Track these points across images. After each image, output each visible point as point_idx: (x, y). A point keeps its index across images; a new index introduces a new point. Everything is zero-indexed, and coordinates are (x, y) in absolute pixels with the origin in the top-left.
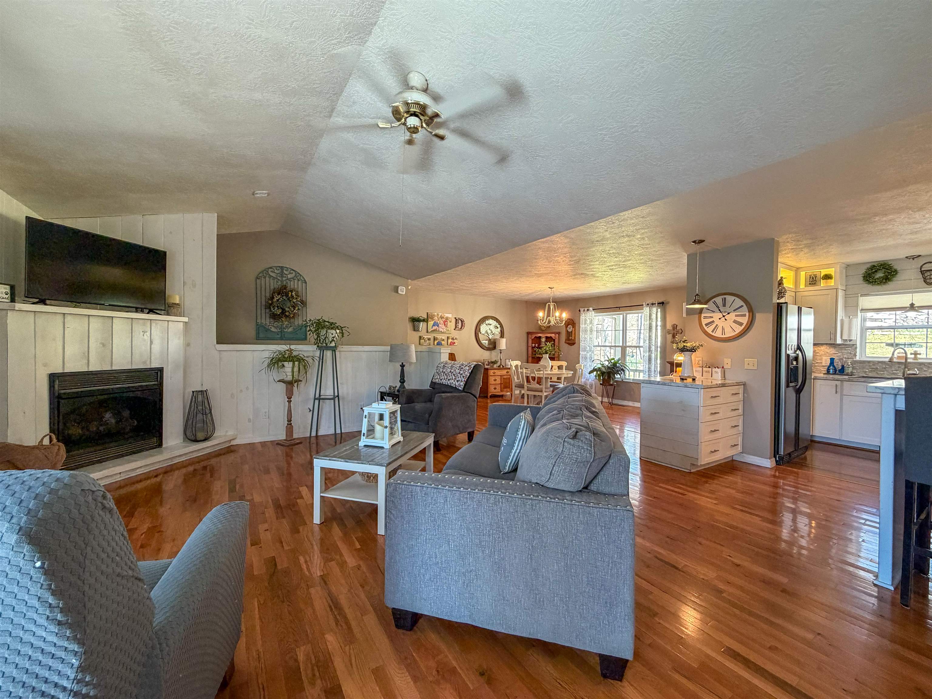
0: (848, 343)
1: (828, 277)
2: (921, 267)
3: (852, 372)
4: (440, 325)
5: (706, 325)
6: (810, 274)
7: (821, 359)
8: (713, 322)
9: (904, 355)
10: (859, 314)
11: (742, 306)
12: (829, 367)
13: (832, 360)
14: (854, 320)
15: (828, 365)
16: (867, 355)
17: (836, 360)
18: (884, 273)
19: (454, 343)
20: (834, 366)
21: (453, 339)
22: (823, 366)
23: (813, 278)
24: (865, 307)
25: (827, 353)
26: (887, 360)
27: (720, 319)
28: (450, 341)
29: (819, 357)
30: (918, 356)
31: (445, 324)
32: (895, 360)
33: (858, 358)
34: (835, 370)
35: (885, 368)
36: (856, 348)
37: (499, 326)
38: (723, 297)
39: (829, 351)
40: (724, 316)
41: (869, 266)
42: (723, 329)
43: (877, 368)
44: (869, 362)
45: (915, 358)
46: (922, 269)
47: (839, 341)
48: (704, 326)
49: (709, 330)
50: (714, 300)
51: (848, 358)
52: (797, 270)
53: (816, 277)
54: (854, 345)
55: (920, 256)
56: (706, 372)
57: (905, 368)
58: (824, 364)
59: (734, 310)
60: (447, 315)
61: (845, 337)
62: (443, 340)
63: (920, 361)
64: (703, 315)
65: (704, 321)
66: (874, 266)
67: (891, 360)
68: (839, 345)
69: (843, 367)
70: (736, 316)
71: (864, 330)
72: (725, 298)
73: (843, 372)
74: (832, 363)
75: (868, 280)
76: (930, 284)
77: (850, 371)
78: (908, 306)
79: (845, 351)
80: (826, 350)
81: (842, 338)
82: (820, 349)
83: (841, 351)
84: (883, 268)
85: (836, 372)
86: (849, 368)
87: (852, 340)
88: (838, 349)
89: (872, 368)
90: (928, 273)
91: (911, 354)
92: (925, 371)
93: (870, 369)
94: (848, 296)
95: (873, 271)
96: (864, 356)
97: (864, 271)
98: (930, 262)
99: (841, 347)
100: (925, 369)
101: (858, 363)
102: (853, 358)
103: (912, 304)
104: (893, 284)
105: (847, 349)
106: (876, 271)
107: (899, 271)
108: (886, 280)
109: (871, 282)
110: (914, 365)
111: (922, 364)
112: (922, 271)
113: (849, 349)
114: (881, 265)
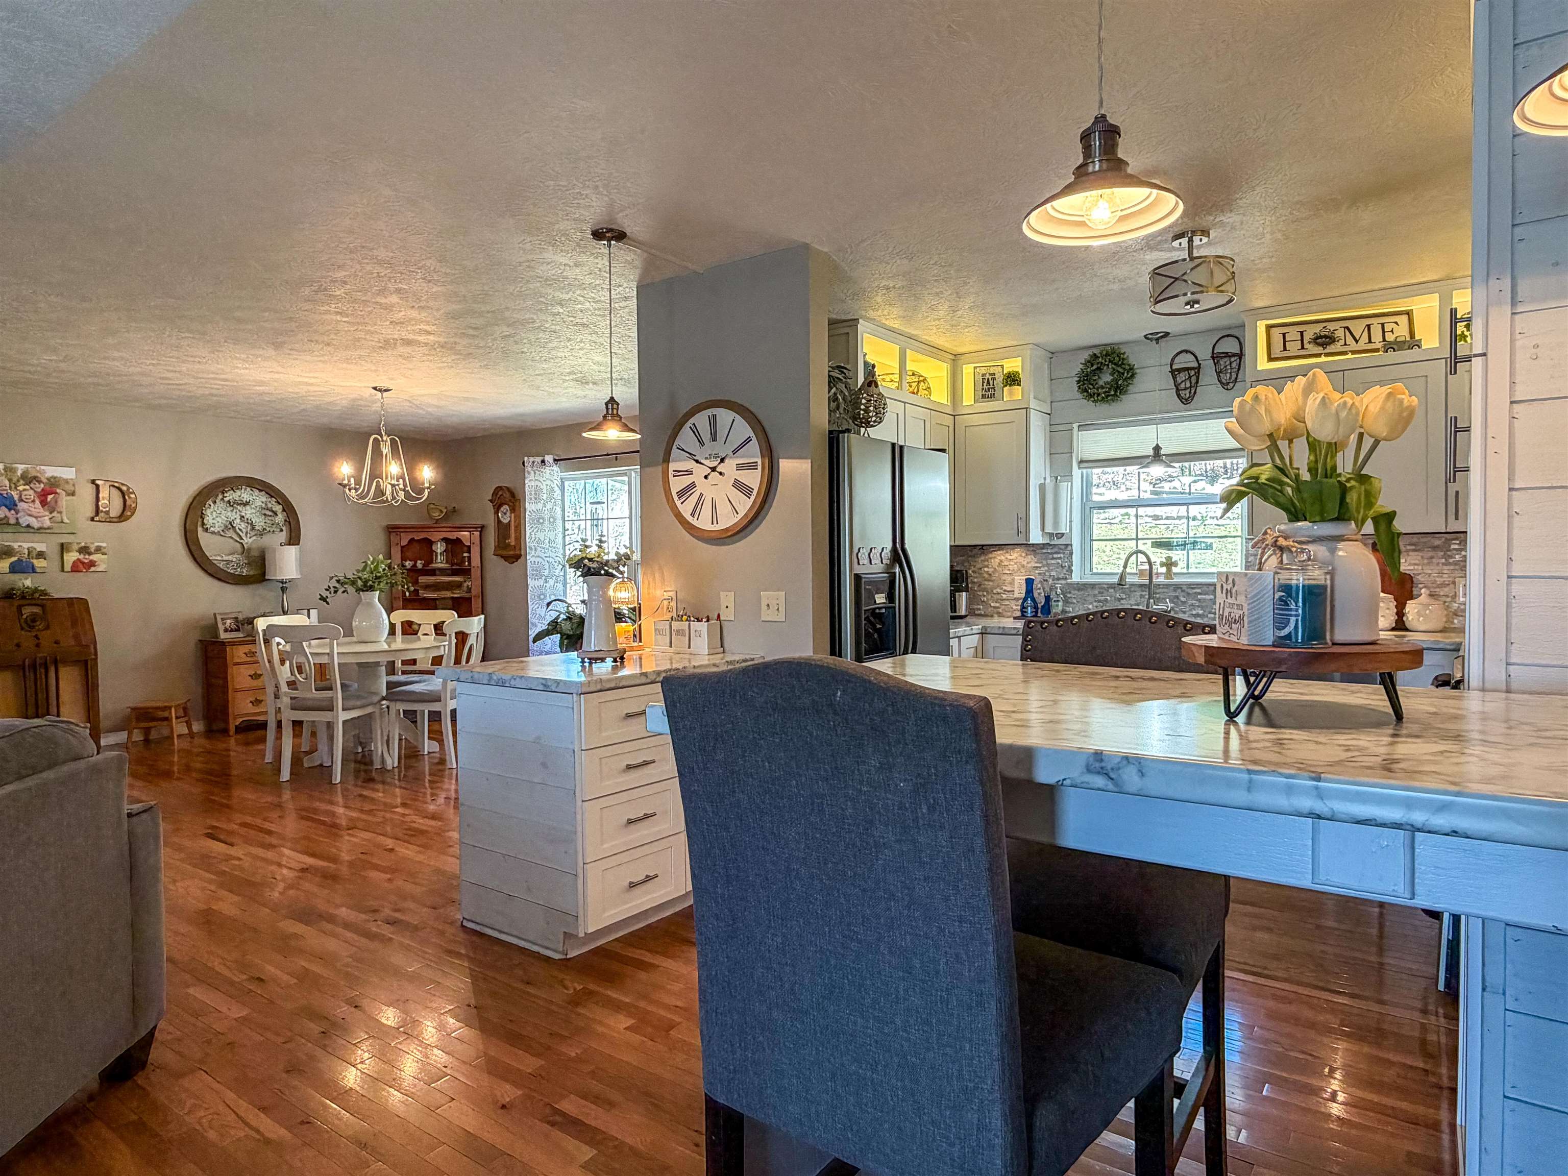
0: (1056, 542)
1: (1012, 379)
2: (1173, 360)
4: (21, 506)
5: (681, 494)
6: (983, 371)
7: (1012, 583)
8: (693, 485)
9: (1147, 567)
10: (1076, 472)
11: (748, 440)
12: (1025, 600)
13: (1029, 582)
14: (1064, 486)
15: (1023, 596)
16: (1095, 571)
17: (1037, 585)
18: (1112, 374)
19: (92, 564)
20: (1033, 600)
21: (84, 550)
22: (1015, 599)
23: (988, 382)
24: (1087, 457)
25: (1023, 566)
26: (1115, 580)
27: (706, 477)
28: (71, 557)
29: (1008, 578)
30: (1174, 570)
31: (44, 503)
32: (1129, 579)
33: (1076, 578)
34: (1036, 607)
35: (1120, 600)
36: (1071, 554)
37: (278, 508)
38: (710, 412)
39: (1025, 563)
40: (713, 469)
41: (1086, 355)
42: (714, 507)
43: (1106, 600)
44: (1093, 586)
45: (1169, 574)
46: (1174, 367)
47: (1036, 537)
48: (676, 498)
49: (686, 509)
50: (691, 421)
51: (1058, 579)
52: (956, 360)
53: (994, 379)
54: (1067, 545)
55: (1167, 334)
56: (678, 632)
57: (1149, 598)
58: (1016, 595)
59: (734, 452)
60: (51, 471)
61: (1049, 529)
62: (41, 555)
63: (1176, 580)
64: (673, 466)
65: (677, 485)
66: (1096, 356)
67: (1121, 583)
68: (1044, 546)
69: (1048, 598)
70: (740, 467)
71: (1089, 508)
72: (714, 416)
74: (1029, 591)
75: (1086, 391)
76: (1186, 401)
77: (1060, 608)
78: (1151, 452)
79: (1053, 562)
80: (1021, 560)
81: (1043, 529)
82: (1010, 557)
83: (1045, 562)
84: (1110, 361)
85: (1037, 612)
86: (1058, 601)
87: (1063, 534)
88: (1038, 556)
89: (1099, 601)
90: (1182, 377)
91: (1162, 565)
92: (1184, 603)
93: (1095, 604)
94: (1054, 428)
95: (1095, 367)
96: (1087, 571)
97: (1078, 368)
98: (1187, 351)
99: (1044, 551)
100: (1183, 599)
101: (1075, 589)
102: (1066, 579)
103: (1157, 449)
104: (1128, 401)
105: (1055, 556)
106: (1098, 368)
107: (1138, 371)
108: (1116, 392)
109: (1091, 396)
110: (1166, 590)
111: (1177, 587)
112: (1172, 372)
113: (1059, 556)
114: (1107, 355)
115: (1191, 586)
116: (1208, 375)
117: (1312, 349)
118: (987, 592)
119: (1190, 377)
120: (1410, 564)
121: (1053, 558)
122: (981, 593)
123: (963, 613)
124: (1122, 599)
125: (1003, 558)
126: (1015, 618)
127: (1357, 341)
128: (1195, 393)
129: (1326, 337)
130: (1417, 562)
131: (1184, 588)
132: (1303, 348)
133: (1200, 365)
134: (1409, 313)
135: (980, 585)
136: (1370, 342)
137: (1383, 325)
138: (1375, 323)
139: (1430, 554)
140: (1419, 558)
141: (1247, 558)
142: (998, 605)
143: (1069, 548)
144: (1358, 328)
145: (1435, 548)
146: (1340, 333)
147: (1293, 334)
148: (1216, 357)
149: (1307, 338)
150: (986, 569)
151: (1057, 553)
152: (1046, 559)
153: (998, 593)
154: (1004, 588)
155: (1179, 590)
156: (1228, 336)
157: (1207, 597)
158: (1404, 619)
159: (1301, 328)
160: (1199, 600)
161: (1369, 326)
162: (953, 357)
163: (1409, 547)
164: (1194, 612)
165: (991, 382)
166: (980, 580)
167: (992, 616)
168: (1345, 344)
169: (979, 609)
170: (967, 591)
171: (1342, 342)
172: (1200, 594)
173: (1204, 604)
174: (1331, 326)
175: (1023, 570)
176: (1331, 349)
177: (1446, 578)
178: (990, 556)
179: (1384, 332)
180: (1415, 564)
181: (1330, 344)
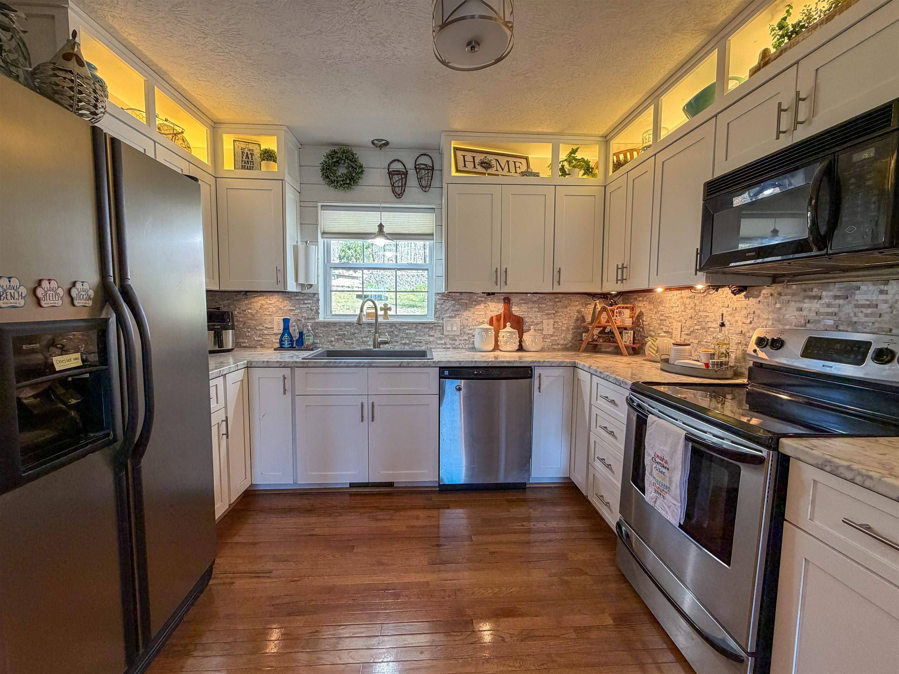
0: (306, 291)
1: (269, 156)
2: (389, 165)
3: (314, 343)
6: (243, 145)
7: (271, 322)
9: (374, 311)
10: (321, 240)
12: (283, 335)
13: (286, 321)
14: (313, 248)
15: (281, 331)
16: (333, 313)
17: (292, 323)
18: (348, 168)
20: (290, 335)
22: (274, 334)
23: (247, 156)
24: (327, 230)
25: (280, 309)
26: (355, 320)
29: (269, 318)
30: (389, 313)
32: (364, 320)
33: (321, 318)
34: (292, 341)
35: (354, 334)
36: (318, 300)
39: (282, 306)
41: (327, 150)
43: (344, 334)
44: (335, 324)
45: (386, 316)
46: (390, 170)
47: (292, 287)
51: (308, 319)
52: (216, 126)
53: (252, 155)
54: (315, 294)
55: (387, 144)
57: (376, 333)
58: (276, 331)
61: (301, 281)
63: (391, 320)
66: (335, 152)
67: (359, 323)
68: (296, 294)
69: (301, 334)
71: (329, 267)
73: (303, 344)
74: (286, 328)
75: (327, 177)
76: (399, 195)
77: (311, 341)
78: (376, 230)
79: (304, 306)
80: (278, 303)
81: (297, 281)
82: (270, 302)
83: (297, 306)
84: (346, 157)
85: (292, 344)
86: (309, 336)
87: (311, 286)
88: (293, 302)
89: (339, 335)
90: (396, 178)
91: (381, 309)
92: (396, 336)
93: (336, 337)
94: (303, 204)
95: (335, 160)
96: (328, 313)
97: (323, 159)
98: (399, 161)
99: (297, 298)
100: (396, 333)
101: (321, 326)
102: (314, 319)
103: (381, 226)
104: (358, 191)
105: (306, 302)
106: (337, 162)
107: (365, 169)
108: (350, 180)
109: (332, 182)
110: (385, 327)
111: (392, 325)
112: (389, 173)
113: (309, 301)
114: (344, 152)
115: (402, 324)
116: (412, 180)
117: (480, 169)
118: (251, 329)
119: (402, 179)
120: (522, 312)
121: (304, 304)
122: (246, 330)
123: (230, 347)
124: (356, 333)
125: (264, 302)
126: (275, 350)
127: (503, 170)
128: (404, 191)
129: (486, 163)
130: (525, 310)
131: (397, 325)
132: (475, 167)
133: (407, 172)
134: (527, 159)
135: (244, 324)
136: (509, 171)
137: (515, 162)
138: (511, 159)
139: (531, 306)
140: (526, 308)
141: (435, 306)
142: (260, 339)
143: (316, 296)
144: (503, 161)
145: (534, 302)
146: (494, 163)
147: (469, 158)
148: (417, 168)
149: (477, 161)
150: (249, 311)
151: (306, 299)
152: (299, 304)
153: (261, 330)
154: (266, 325)
155: (394, 327)
156: (425, 155)
157: (412, 332)
158: (523, 344)
159: (474, 154)
160: (407, 334)
161: (508, 161)
162: (213, 125)
163: (521, 301)
164: (403, 342)
165: (250, 156)
166: (245, 319)
167: (256, 347)
168: (497, 170)
169: (245, 342)
170: (233, 328)
171: (495, 169)
172: (407, 329)
173: (410, 336)
174: (490, 157)
175: (280, 312)
176: (490, 171)
177: (539, 320)
178: (253, 300)
179: (515, 167)
180: (525, 312)
181: (489, 168)
